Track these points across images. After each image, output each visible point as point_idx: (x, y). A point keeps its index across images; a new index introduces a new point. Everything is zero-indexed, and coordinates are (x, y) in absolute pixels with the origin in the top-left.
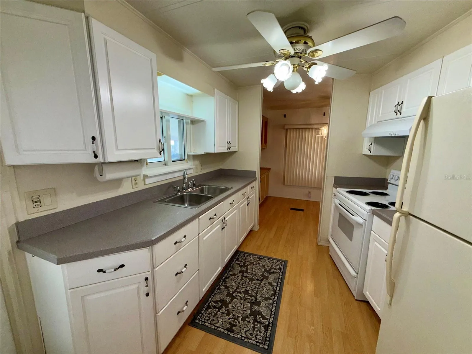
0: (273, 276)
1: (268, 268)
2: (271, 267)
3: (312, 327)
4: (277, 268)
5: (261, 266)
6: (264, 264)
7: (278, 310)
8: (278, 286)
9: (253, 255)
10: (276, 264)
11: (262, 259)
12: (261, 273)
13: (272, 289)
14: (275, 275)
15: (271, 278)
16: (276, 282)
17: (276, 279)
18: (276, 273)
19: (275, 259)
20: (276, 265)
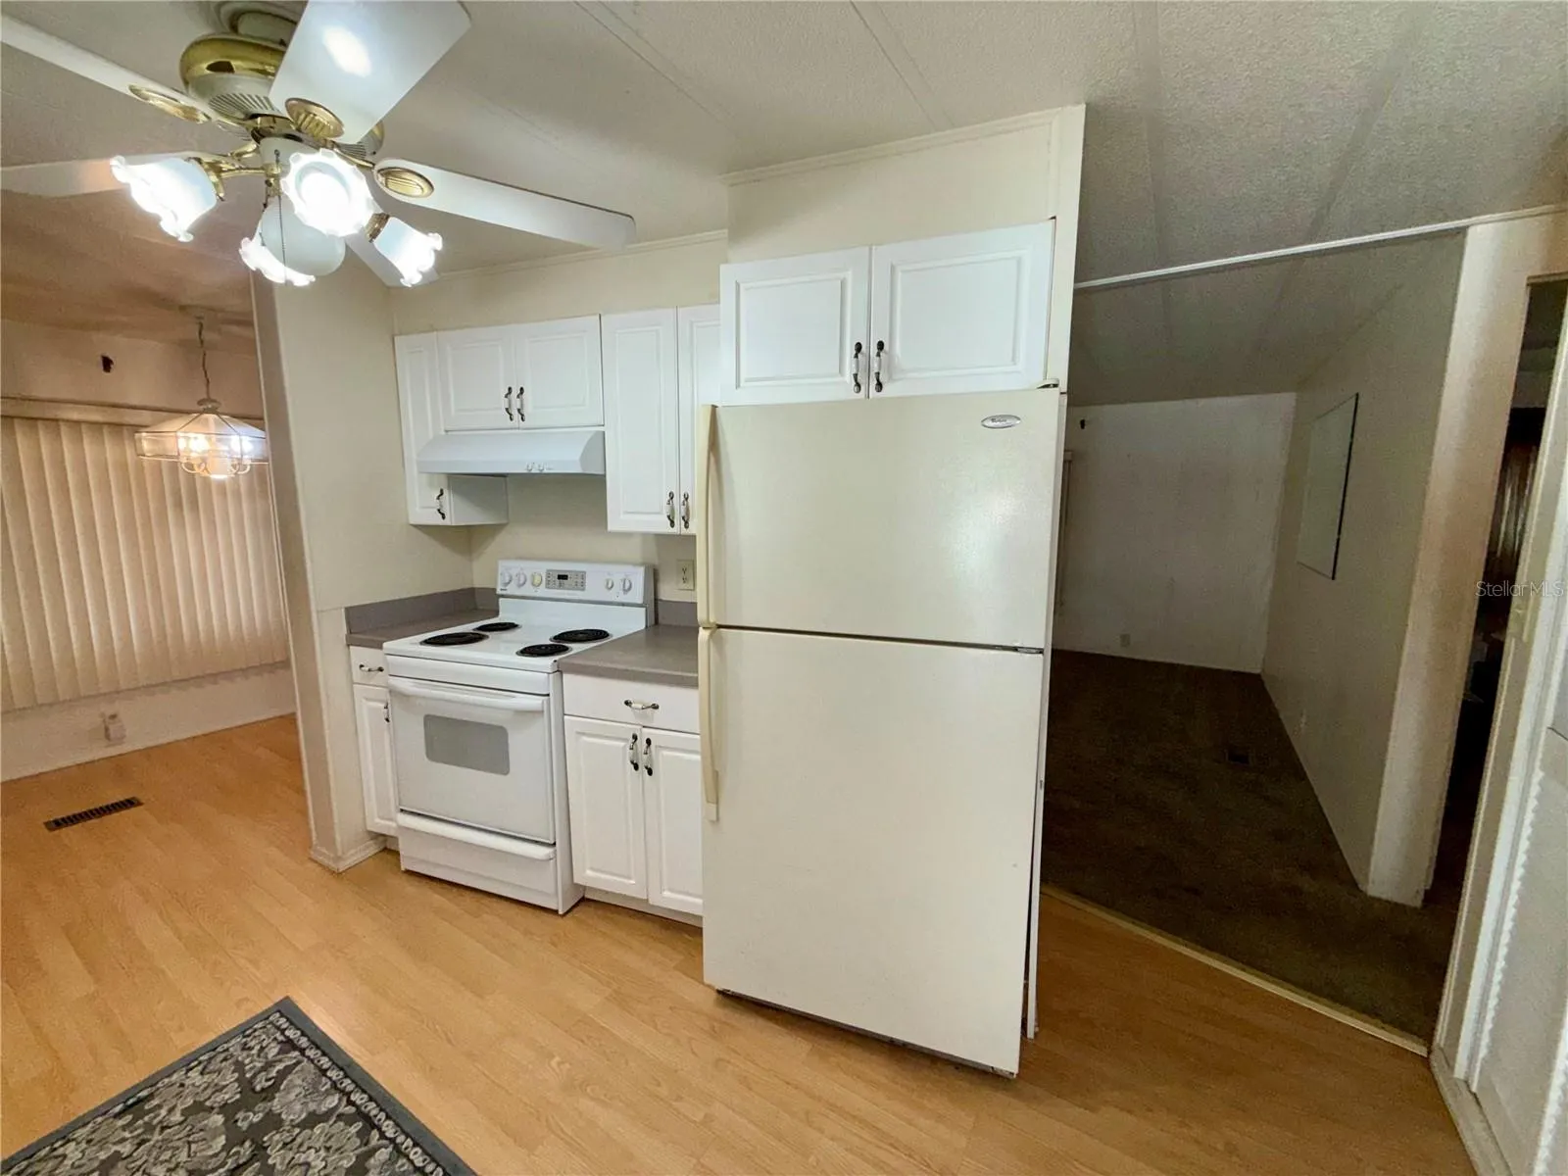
0: (288, 1090)
1: (231, 1094)
2: (243, 1073)
3: (554, 1063)
4: (270, 1056)
5: (181, 1123)
6: (190, 1101)
7: (436, 1141)
8: (348, 1094)
9: (64, 1136)
10: (251, 1049)
11: (151, 1096)
12: (223, 1137)
13: (342, 1124)
14: (295, 1078)
15: (291, 1104)
16: (327, 1093)
17: (315, 1086)
18: (288, 1070)
19: (228, 1037)
20: (254, 1052)
